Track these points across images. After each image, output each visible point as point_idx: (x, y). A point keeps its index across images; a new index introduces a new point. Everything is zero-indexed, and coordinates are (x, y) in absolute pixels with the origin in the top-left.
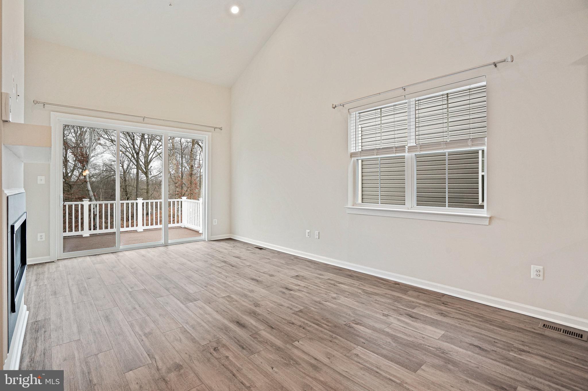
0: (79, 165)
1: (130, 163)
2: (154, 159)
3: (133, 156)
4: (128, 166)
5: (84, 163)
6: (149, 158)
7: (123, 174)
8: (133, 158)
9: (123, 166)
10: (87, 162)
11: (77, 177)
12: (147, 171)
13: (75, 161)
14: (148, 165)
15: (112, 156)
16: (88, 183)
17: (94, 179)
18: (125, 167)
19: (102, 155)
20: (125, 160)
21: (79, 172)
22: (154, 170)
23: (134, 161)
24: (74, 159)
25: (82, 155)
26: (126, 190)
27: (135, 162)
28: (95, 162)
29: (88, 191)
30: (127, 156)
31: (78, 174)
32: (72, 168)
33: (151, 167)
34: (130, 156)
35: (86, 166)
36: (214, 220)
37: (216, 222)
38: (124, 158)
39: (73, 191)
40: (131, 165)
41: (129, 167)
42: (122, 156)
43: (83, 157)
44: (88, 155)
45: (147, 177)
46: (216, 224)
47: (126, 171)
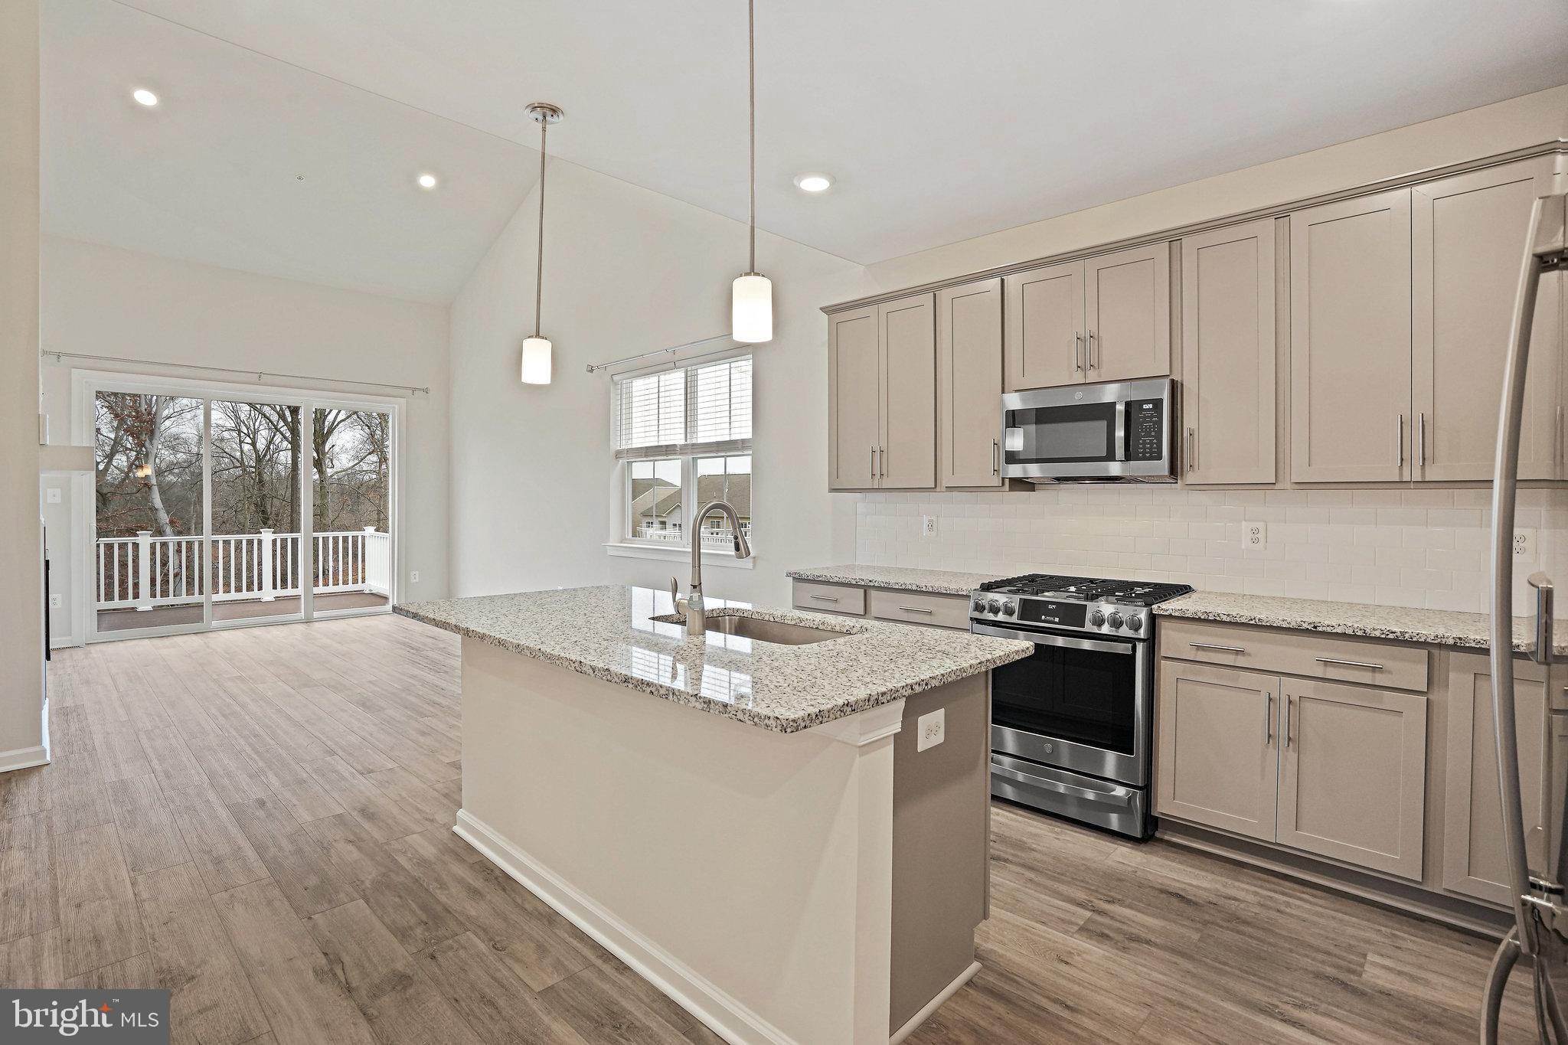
0: (129, 441)
1: (274, 436)
2: (340, 425)
3: (282, 417)
4: (270, 442)
5: (143, 437)
6: (327, 423)
7: (254, 465)
8: (281, 423)
9: (254, 444)
10: (152, 434)
11: (122, 471)
12: (321, 456)
13: (117, 429)
14: (324, 443)
15: (223, 416)
16: (155, 489)
17: (172, 477)
18: (261, 444)
19: (193, 413)
20: (262, 428)
21: (128, 458)
22: (343, 455)
23: (284, 429)
24: (115, 424)
25: (138, 416)
26: (262, 508)
27: (288, 434)
28: (174, 430)
29: (154, 510)
30: (265, 416)
31: (125, 464)
32: (107, 449)
33: (333, 446)
34: (275, 417)
35: (147, 444)
36: (412, 573)
37: (417, 577)
38: (258, 421)
39: (111, 509)
40: (278, 438)
41: (271, 447)
42: (253, 415)
43: (141, 422)
44: (155, 414)
45: (321, 472)
46: (417, 580)
47: (265, 455)
